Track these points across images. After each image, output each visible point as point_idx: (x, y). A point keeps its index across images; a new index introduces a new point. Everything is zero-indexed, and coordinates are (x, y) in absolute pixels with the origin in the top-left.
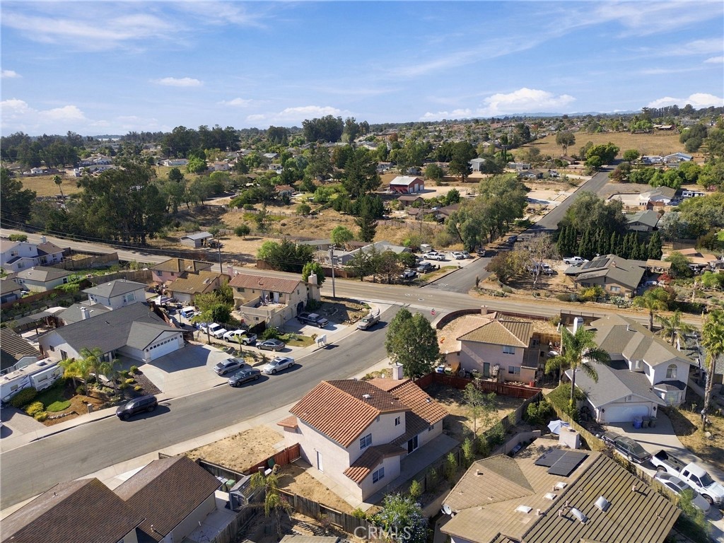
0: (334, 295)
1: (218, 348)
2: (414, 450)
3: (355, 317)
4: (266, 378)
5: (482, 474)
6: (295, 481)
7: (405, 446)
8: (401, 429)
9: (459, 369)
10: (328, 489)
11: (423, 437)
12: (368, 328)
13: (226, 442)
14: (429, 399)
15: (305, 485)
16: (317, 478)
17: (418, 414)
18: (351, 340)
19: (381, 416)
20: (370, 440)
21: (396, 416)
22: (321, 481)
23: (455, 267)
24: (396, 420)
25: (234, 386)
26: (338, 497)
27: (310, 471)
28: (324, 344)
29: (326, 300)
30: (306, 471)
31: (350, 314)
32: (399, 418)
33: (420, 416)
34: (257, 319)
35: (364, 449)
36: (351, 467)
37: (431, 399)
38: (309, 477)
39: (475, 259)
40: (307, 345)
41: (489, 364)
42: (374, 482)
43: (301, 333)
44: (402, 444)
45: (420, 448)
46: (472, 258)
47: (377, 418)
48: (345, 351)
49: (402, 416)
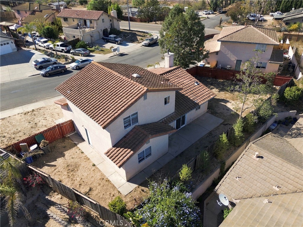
0: (130, 28)
1: (41, 52)
2: (181, 127)
3: (142, 39)
4: (70, 72)
5: (262, 157)
6: (64, 156)
7: (174, 124)
8: (171, 108)
9: (217, 65)
10: (94, 165)
11: (190, 116)
12: (149, 45)
13: (18, 117)
14: (197, 83)
15: (72, 160)
16: (86, 153)
17: (187, 95)
18: (137, 52)
19: (148, 93)
20: (136, 120)
21: (166, 94)
22: (89, 156)
23: (205, 18)
24: (166, 99)
25: (44, 76)
26: (102, 175)
27: (81, 145)
28: (118, 53)
29: (124, 31)
30: (78, 146)
31: (139, 38)
32: (169, 97)
33: (189, 97)
34: (74, 37)
35: (129, 129)
36: (113, 147)
37: (199, 83)
38: (78, 152)
39: (217, 14)
40: (106, 53)
41: (241, 61)
42: (140, 161)
43: (104, 47)
44: (170, 122)
45: (188, 125)
46: (216, 14)
47: (144, 95)
48: (132, 57)
49: (172, 95)
